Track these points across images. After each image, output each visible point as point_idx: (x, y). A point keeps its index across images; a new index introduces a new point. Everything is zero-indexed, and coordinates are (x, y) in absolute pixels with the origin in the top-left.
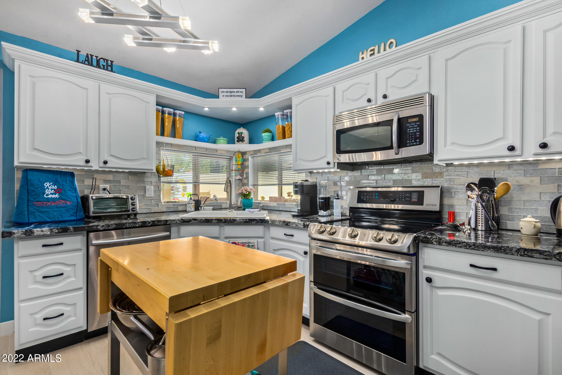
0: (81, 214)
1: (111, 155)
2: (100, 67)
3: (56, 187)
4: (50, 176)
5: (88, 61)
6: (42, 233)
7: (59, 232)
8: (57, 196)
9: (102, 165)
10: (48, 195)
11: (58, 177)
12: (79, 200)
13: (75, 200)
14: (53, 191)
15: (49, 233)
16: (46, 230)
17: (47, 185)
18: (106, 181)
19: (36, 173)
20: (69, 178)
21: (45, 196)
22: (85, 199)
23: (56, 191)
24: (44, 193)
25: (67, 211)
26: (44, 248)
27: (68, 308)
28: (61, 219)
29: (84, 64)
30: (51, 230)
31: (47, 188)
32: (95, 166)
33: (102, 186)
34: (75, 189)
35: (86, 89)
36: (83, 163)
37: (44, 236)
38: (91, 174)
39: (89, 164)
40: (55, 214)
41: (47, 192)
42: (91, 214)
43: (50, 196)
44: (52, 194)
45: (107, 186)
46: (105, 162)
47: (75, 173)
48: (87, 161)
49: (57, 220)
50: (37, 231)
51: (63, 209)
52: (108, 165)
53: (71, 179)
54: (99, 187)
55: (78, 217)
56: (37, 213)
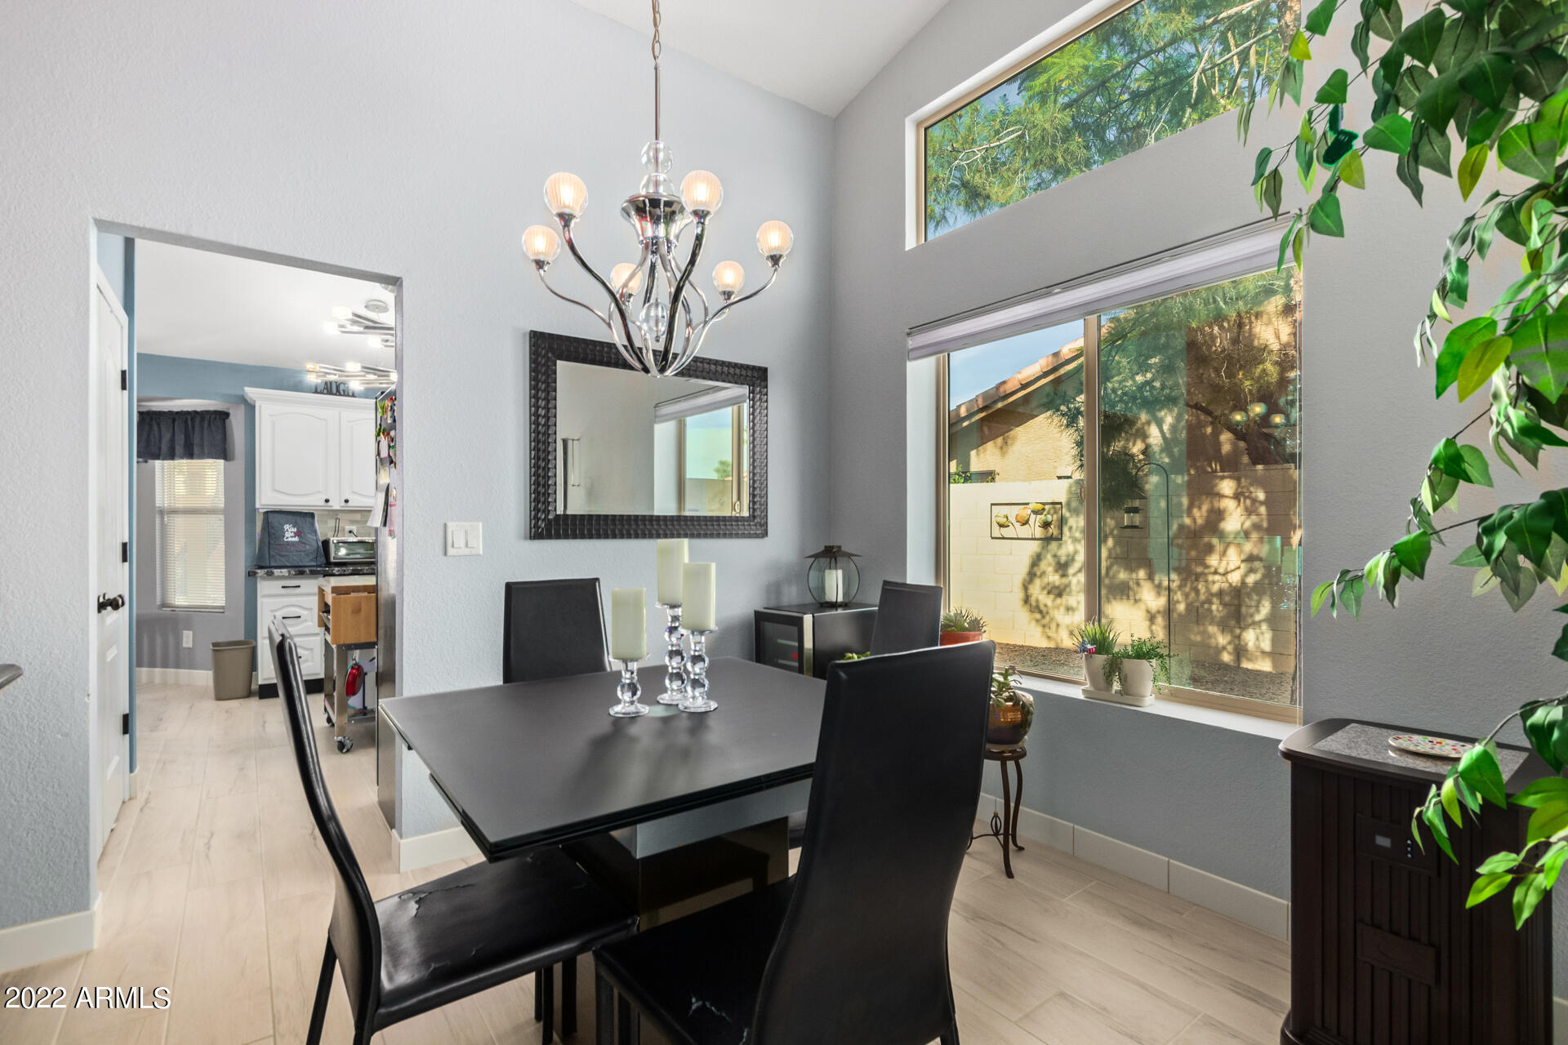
0: (323, 560)
1: (354, 492)
2: (340, 395)
3: (295, 530)
4: (290, 517)
5: (327, 389)
6: (281, 574)
7: (296, 574)
8: (296, 539)
9: (343, 504)
10: (287, 538)
11: (298, 518)
12: (320, 544)
13: (315, 544)
14: (293, 534)
15: (287, 574)
16: (285, 572)
17: (287, 527)
18: (353, 522)
19: (276, 515)
20: (309, 519)
21: (285, 540)
22: (326, 543)
23: (296, 534)
24: (284, 536)
25: (307, 555)
26: (284, 589)
27: (306, 653)
28: (301, 564)
29: (323, 393)
30: (289, 572)
31: (287, 530)
32: (336, 504)
33: (348, 528)
34: (315, 532)
35: (325, 420)
36: (323, 503)
37: (283, 578)
38: (335, 514)
39: (329, 504)
40: (295, 558)
41: (287, 535)
42: (332, 560)
43: (290, 539)
44: (292, 537)
45: (354, 528)
46: (347, 501)
47: (315, 512)
48: (327, 501)
49: (297, 564)
50: (277, 572)
51: (302, 554)
52: (349, 504)
53: (311, 520)
54: (344, 530)
55: (318, 563)
56: (278, 557)
